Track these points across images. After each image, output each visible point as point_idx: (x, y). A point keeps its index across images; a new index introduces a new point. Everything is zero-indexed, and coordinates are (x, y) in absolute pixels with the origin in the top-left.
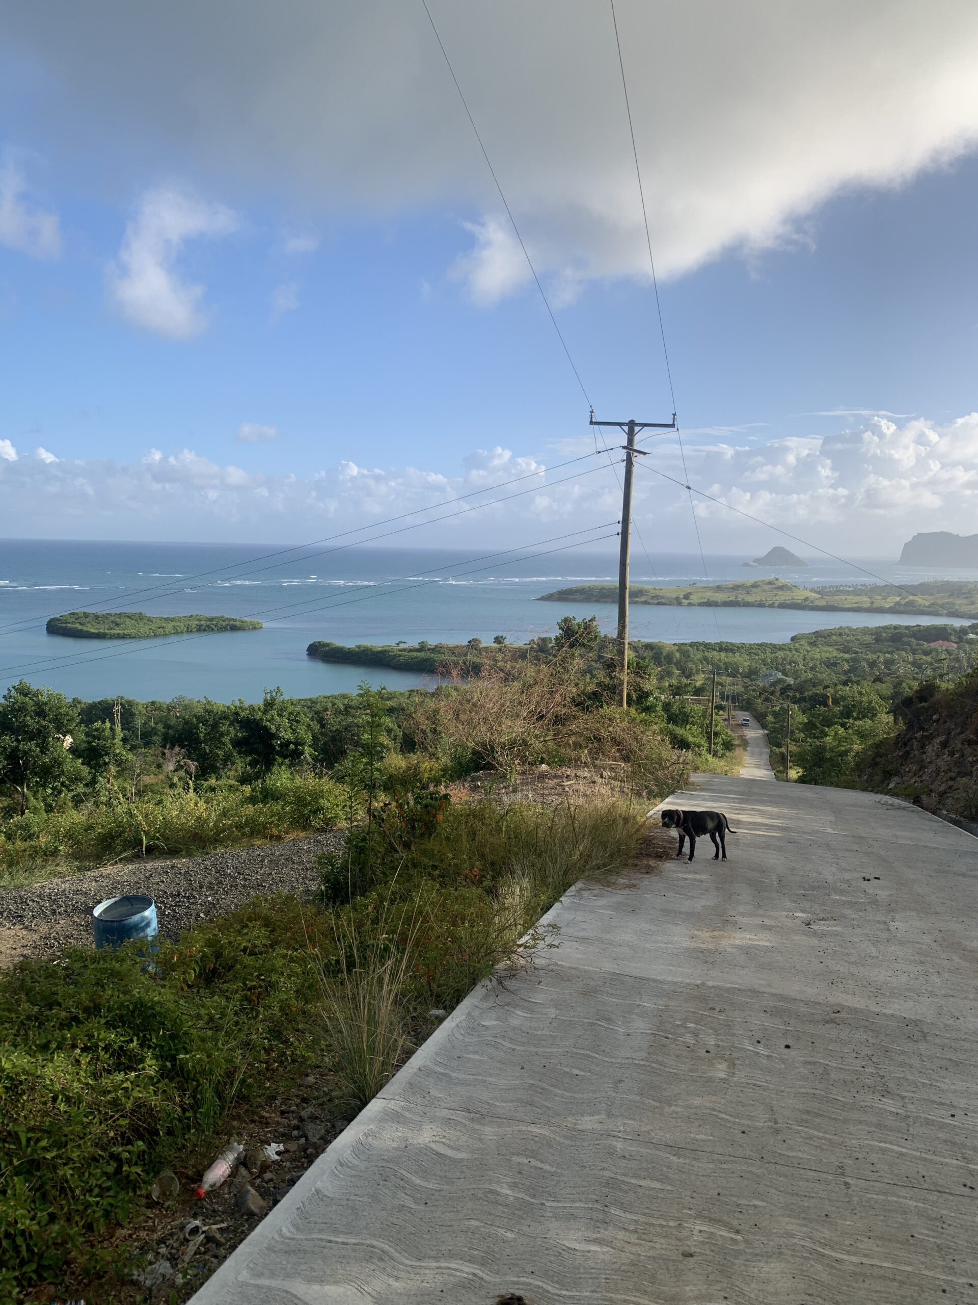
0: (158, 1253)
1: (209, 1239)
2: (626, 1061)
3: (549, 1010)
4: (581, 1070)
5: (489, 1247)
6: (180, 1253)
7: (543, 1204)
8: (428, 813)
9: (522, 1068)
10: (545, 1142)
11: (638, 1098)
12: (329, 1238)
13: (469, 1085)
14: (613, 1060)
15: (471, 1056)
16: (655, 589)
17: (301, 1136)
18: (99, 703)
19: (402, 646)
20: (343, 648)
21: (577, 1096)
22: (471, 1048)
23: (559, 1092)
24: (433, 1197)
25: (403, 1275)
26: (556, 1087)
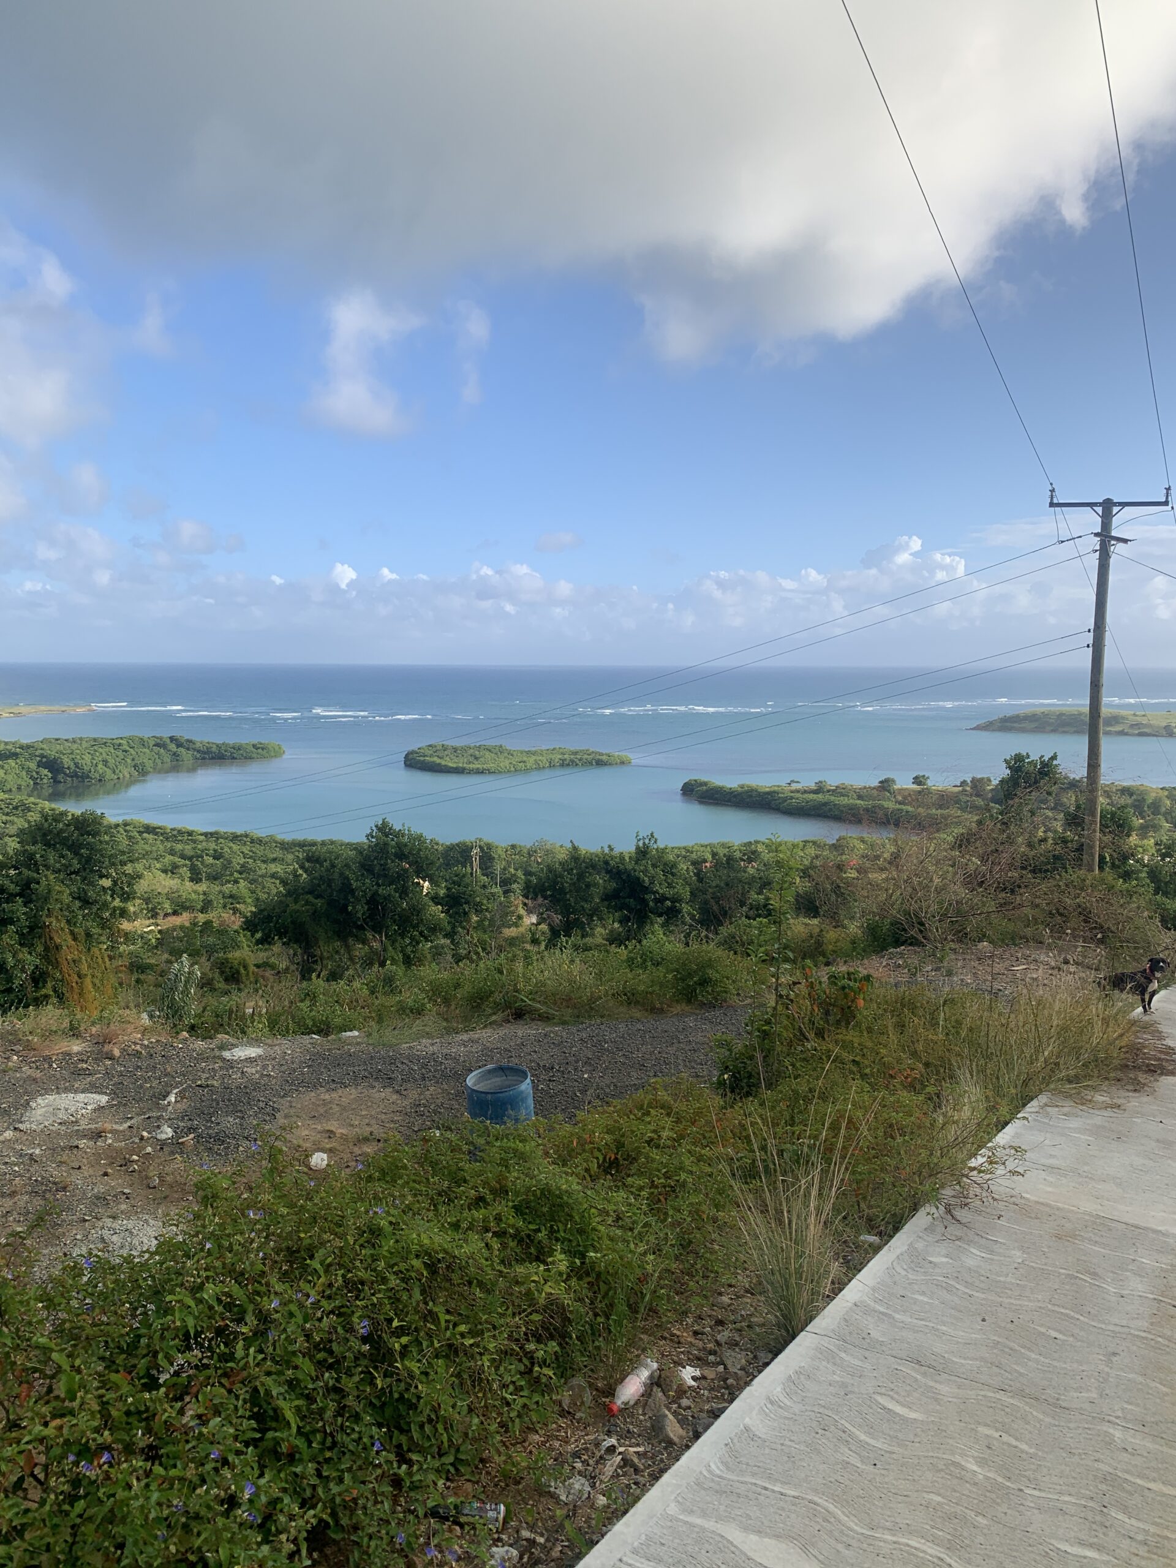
0: (574, 1468)
1: (626, 1462)
2: (1117, 1329)
3: (1013, 1252)
4: (1060, 1332)
5: (956, 1530)
6: (597, 1471)
7: (1021, 1490)
8: (846, 996)
9: (984, 1320)
10: (1019, 1415)
11: (1140, 1379)
12: (764, 1484)
13: (918, 1332)
14: (1103, 1326)
15: (917, 1296)
16: (1135, 715)
17: (719, 1364)
18: (457, 845)
19: (794, 786)
20: (722, 788)
21: (1055, 1363)
22: (916, 1287)
23: (1033, 1356)
24: (883, 1459)
25: (854, 1543)
26: (1029, 1349)
